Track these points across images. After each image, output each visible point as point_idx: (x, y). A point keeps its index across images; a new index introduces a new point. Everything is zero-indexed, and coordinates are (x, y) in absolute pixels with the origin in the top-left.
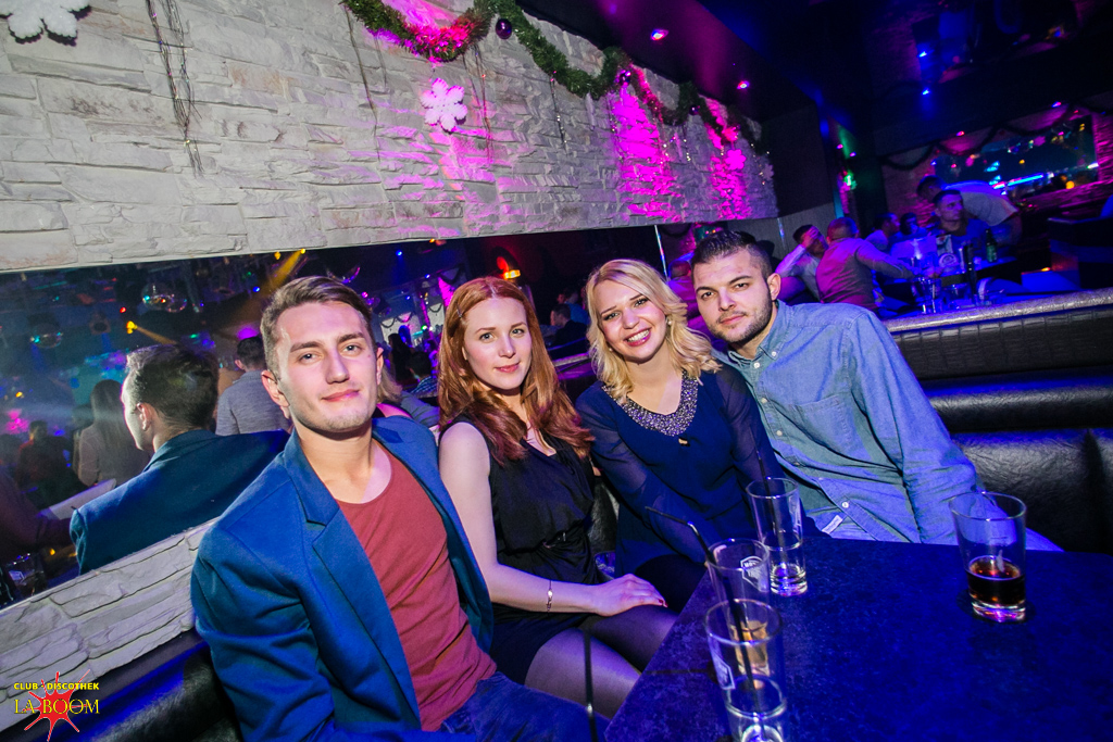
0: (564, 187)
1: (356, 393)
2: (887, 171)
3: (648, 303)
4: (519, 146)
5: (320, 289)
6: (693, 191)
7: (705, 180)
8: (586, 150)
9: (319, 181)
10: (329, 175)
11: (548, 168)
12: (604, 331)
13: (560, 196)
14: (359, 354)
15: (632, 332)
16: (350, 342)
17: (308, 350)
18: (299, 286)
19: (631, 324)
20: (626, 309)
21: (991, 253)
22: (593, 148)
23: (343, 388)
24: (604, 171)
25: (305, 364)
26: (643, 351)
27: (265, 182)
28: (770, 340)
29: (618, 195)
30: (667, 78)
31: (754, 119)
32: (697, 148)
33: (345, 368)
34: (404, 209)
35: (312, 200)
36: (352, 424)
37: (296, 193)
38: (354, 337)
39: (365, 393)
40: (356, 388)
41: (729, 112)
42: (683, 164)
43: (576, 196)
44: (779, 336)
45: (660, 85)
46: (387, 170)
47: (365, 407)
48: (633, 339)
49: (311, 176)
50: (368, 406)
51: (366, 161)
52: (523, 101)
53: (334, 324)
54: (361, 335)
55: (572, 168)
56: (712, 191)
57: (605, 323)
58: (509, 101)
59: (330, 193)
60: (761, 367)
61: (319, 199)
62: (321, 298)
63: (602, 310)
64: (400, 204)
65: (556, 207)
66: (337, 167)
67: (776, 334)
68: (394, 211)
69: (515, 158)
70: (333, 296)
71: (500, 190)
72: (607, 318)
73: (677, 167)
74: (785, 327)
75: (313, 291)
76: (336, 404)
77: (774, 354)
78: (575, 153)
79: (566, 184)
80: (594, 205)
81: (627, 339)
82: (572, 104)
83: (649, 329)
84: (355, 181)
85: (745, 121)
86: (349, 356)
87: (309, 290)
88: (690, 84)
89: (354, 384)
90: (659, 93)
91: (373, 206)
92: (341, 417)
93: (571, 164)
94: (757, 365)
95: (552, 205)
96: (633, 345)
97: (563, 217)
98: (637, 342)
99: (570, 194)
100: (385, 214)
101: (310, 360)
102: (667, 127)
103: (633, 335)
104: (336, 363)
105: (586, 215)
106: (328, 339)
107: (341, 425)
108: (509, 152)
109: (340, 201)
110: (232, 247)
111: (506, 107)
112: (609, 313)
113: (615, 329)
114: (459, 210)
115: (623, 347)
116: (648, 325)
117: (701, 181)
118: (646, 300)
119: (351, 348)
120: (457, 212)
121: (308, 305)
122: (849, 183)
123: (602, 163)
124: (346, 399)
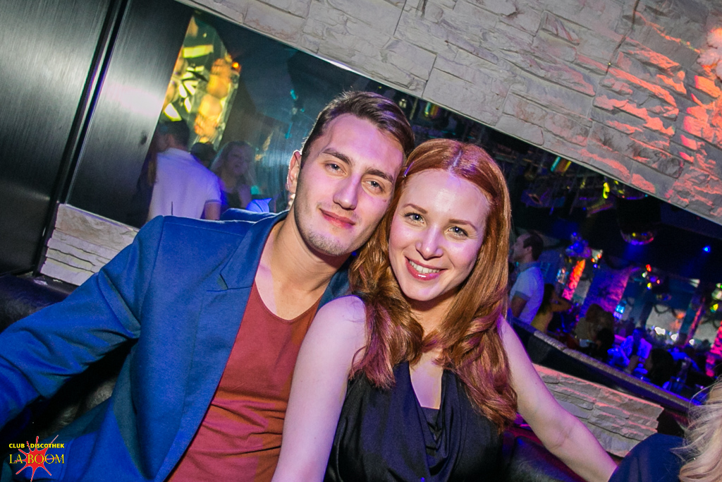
1: (352, 224)
5: (387, 115)
9: (523, 65)
10: (539, 65)
14: (377, 193)
16: (377, 179)
17: (338, 161)
18: (371, 100)
23: (344, 214)
25: (327, 171)
27: (472, 46)
33: (356, 198)
34: (605, 135)
35: (505, 80)
36: (327, 249)
37: (494, 67)
38: (384, 176)
39: (359, 229)
40: (354, 221)
46: (609, 88)
47: (349, 242)
49: (518, 59)
50: (352, 244)
51: (592, 71)
53: (375, 153)
54: (391, 179)
59: (530, 81)
61: (514, 82)
62: (382, 123)
64: (605, 127)
66: (555, 62)
68: (591, 130)
70: (394, 130)
75: (379, 113)
76: (326, 222)
84: (565, 83)
86: (368, 188)
87: (377, 110)
89: (355, 216)
91: (569, 114)
92: (322, 237)
100: (577, 130)
101: (334, 171)
104: (351, 189)
106: (361, 162)
107: (318, 244)
109: (534, 93)
110: (406, 83)
114: (677, 168)
119: (375, 184)
120: (672, 169)
121: (366, 122)
124: (338, 224)
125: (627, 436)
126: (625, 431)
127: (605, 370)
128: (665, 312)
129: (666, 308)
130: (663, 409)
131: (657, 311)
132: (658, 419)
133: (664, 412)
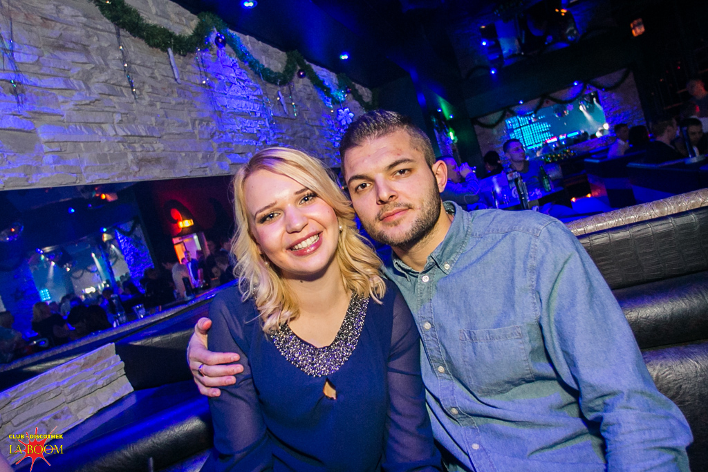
0: (143, 137)
2: (478, 129)
3: (318, 199)
4: (75, 93)
6: (305, 142)
7: (317, 133)
8: (173, 102)
11: (117, 117)
12: (256, 239)
13: (136, 145)
15: (299, 236)
19: (298, 225)
20: (290, 207)
21: (547, 185)
22: (181, 100)
24: (197, 122)
26: (314, 262)
28: (444, 249)
29: (215, 145)
30: (274, 47)
31: (364, 85)
32: (308, 106)
41: (339, 78)
42: (291, 119)
43: (159, 146)
44: (455, 245)
45: (265, 52)
48: (300, 246)
52: (85, 49)
55: (153, 119)
56: (325, 142)
57: (260, 227)
58: (62, 48)
60: (430, 282)
63: (258, 209)
65: (130, 157)
67: (452, 243)
69: (69, 106)
71: (44, 138)
72: (263, 220)
73: (287, 121)
74: (462, 234)
77: (447, 266)
78: (158, 104)
79: (144, 134)
80: (183, 154)
81: (291, 248)
82: (155, 59)
83: (319, 234)
85: (354, 86)
88: (296, 52)
90: (263, 57)
93: (152, 115)
94: (426, 279)
95: (126, 154)
96: (302, 253)
97: (140, 167)
98: (305, 249)
99: (151, 143)
102: (272, 86)
103: (300, 241)
105: (172, 165)
108: (61, 99)
111: (58, 54)
112: (267, 212)
113: (274, 234)
115: (287, 260)
116: (318, 228)
117: (312, 133)
118: (314, 195)
122: (452, 138)
123: (194, 115)
125: (105, 384)
126: (100, 383)
127: (54, 354)
128: (82, 274)
129: (81, 272)
130: (114, 344)
131: (76, 278)
132: (117, 353)
133: (116, 345)
